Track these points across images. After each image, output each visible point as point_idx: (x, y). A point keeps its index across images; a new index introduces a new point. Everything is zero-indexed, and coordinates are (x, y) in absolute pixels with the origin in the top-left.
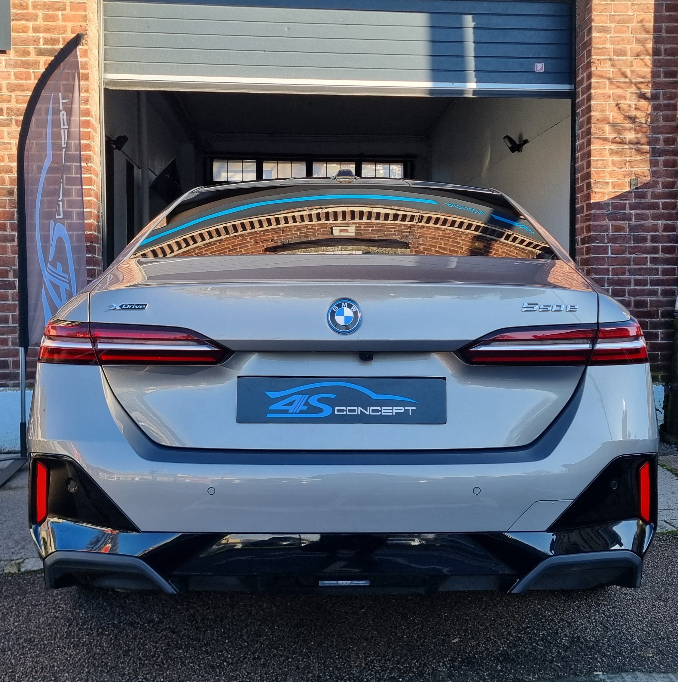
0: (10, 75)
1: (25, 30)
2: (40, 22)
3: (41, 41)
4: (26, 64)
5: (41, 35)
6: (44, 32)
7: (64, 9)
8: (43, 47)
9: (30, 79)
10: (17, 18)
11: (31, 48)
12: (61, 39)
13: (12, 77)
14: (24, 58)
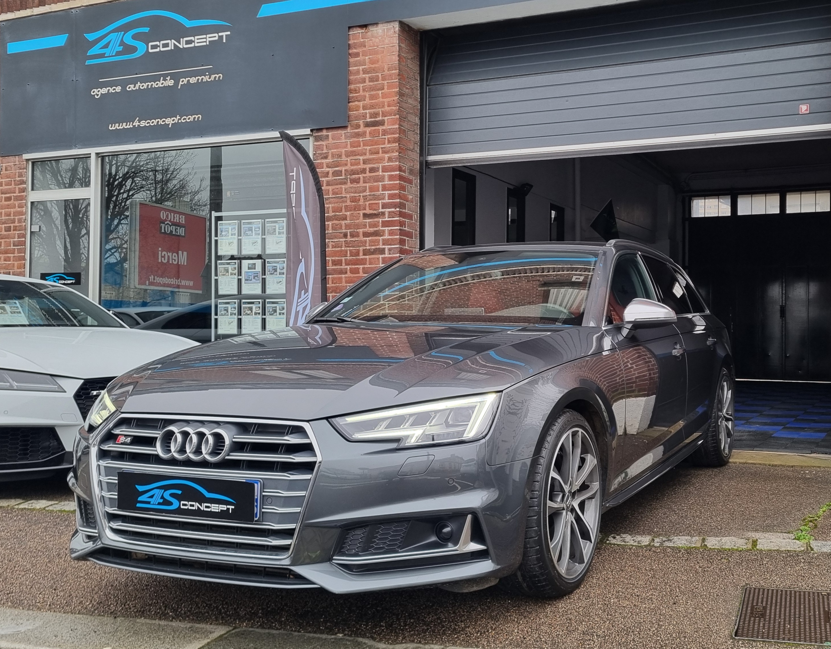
0: (347, 145)
1: (357, 108)
2: (367, 101)
3: (368, 115)
4: (358, 135)
5: (367, 111)
6: (370, 109)
7: (383, 89)
8: (369, 120)
9: (360, 146)
10: (352, 100)
11: (361, 122)
12: (381, 113)
13: (349, 146)
14: (356, 131)
